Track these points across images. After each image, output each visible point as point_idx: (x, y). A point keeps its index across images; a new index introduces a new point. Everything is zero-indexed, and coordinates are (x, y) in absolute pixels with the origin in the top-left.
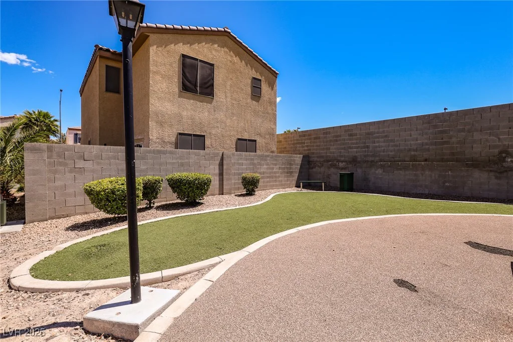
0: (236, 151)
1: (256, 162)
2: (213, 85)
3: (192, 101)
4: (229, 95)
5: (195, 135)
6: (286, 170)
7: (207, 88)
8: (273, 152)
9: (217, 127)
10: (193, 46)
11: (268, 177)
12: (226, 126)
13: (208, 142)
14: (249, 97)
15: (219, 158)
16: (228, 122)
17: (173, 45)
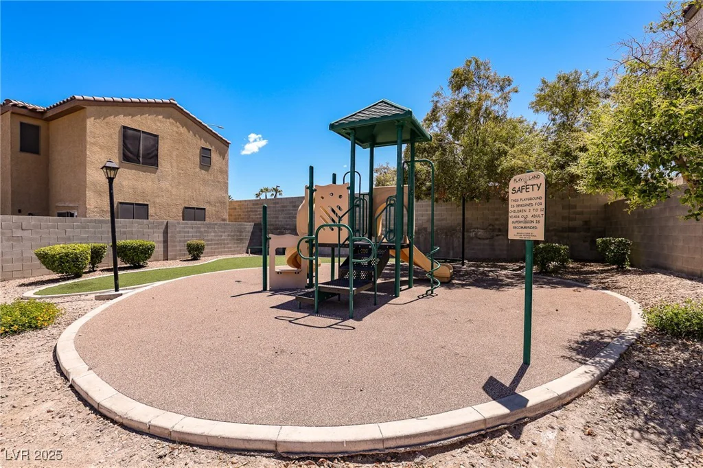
0: (183, 220)
1: (202, 230)
2: (157, 156)
3: (134, 171)
4: (175, 164)
5: (136, 204)
6: (235, 237)
7: (151, 158)
8: (224, 220)
9: (162, 196)
10: (135, 118)
11: (215, 244)
12: (171, 195)
13: (151, 211)
14: (198, 166)
15: (164, 226)
16: (174, 191)
17: (113, 117)
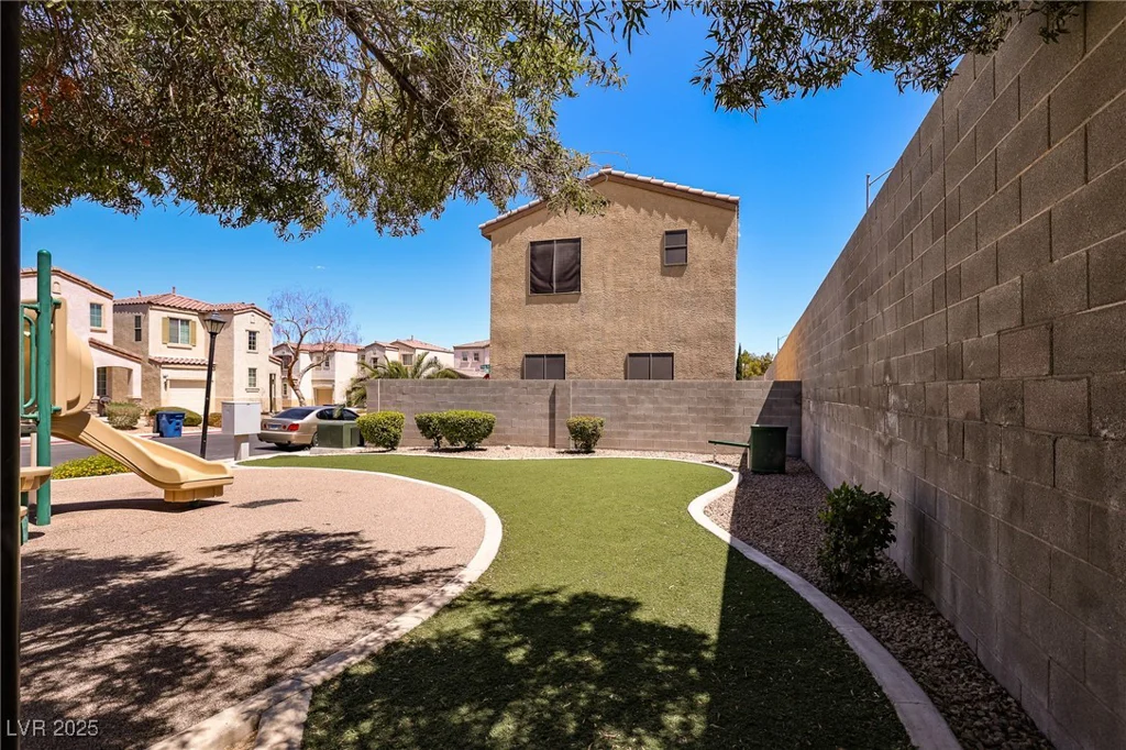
2: (578, 272)
3: (545, 306)
4: (610, 280)
5: (548, 356)
6: (711, 415)
7: (570, 279)
8: (723, 375)
9: (588, 339)
10: (547, 224)
12: (604, 336)
13: (570, 365)
14: (657, 272)
15: (550, 391)
16: (609, 327)
